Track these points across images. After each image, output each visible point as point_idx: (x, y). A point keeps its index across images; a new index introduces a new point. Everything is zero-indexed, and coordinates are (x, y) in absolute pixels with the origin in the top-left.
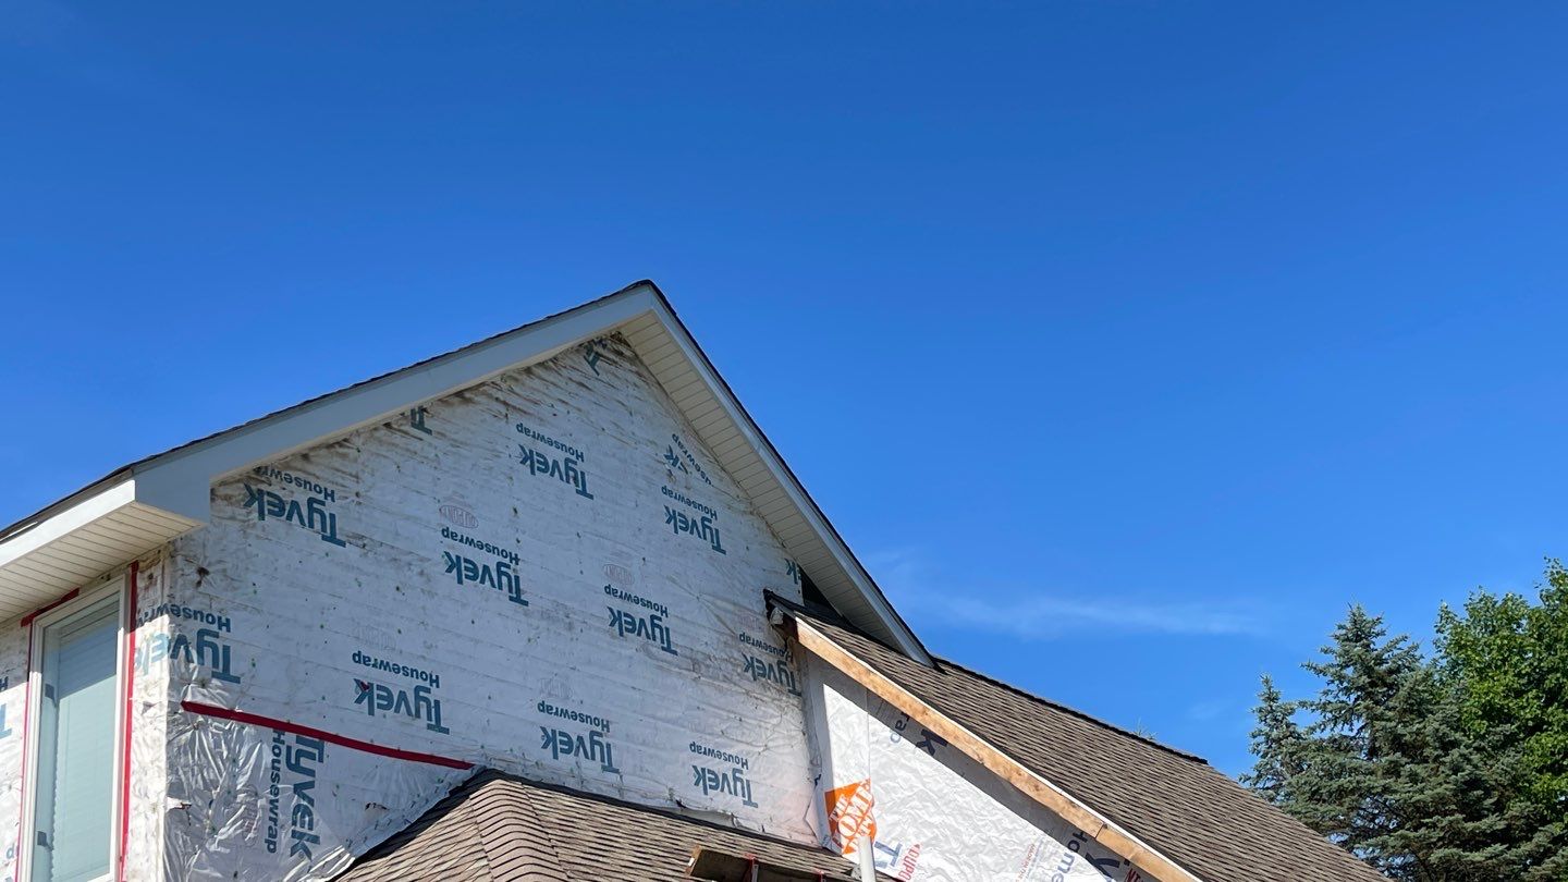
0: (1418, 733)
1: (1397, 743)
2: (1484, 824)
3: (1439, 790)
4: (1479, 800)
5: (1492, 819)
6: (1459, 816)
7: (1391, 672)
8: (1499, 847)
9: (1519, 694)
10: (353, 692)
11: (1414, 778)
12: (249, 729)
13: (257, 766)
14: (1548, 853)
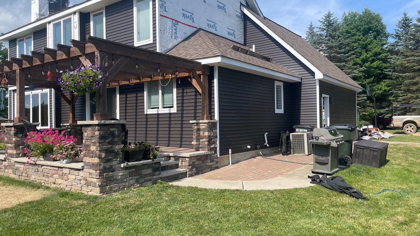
0: (334, 34)
1: (330, 35)
2: (341, 50)
3: (336, 44)
4: (342, 46)
5: (343, 50)
6: (338, 49)
7: (332, 24)
8: (343, 54)
9: (353, 29)
10: (182, 15)
11: (332, 42)
12: (169, 19)
13: (170, 26)
14: (350, 56)
